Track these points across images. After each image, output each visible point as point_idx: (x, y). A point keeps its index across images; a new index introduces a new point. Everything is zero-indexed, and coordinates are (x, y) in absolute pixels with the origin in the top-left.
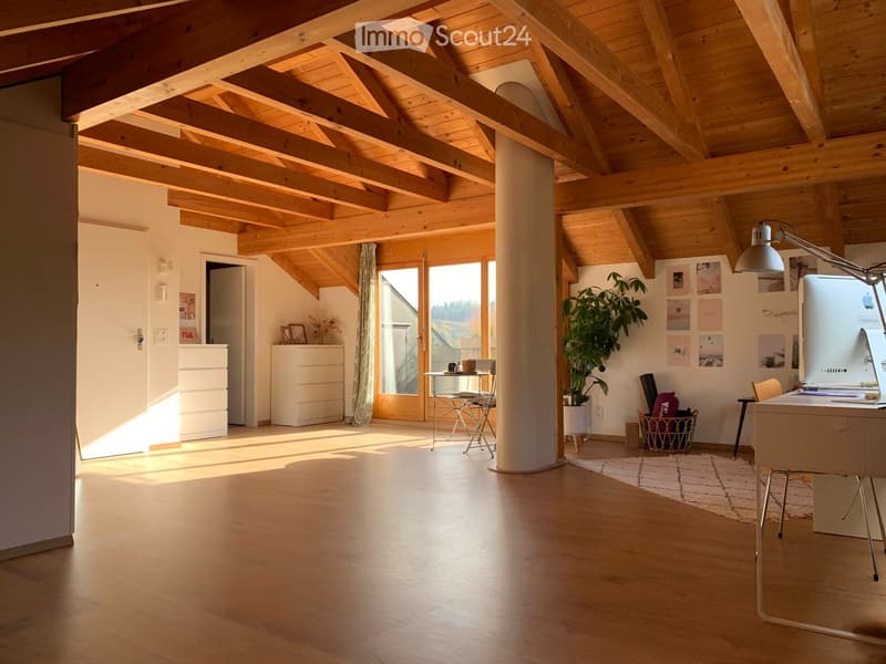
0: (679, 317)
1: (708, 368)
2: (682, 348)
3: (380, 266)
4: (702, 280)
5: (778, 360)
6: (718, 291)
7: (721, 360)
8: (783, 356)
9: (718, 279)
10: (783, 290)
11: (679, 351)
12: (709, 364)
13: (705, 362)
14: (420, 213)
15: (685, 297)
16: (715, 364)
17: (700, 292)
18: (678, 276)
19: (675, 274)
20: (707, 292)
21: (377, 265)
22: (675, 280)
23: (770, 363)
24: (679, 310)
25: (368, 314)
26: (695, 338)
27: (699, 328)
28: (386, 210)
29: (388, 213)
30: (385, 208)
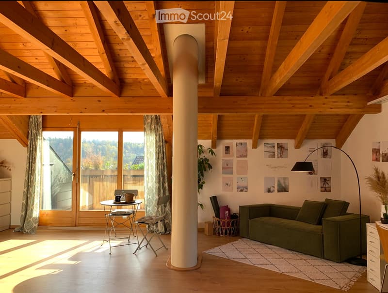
0: (228, 168)
1: (241, 192)
2: (229, 183)
3: (45, 128)
4: (238, 151)
5: (272, 189)
6: (246, 156)
7: (247, 189)
8: (274, 187)
9: (246, 151)
10: (274, 157)
11: (227, 184)
12: (242, 191)
13: (239, 190)
14: (99, 101)
15: (231, 158)
16: (244, 190)
17: (238, 157)
18: (227, 148)
19: (226, 147)
20: (241, 157)
21: (43, 127)
22: (226, 150)
23: (269, 191)
24: (227, 165)
25: (35, 158)
26: (235, 179)
27: (237, 174)
28: (72, 96)
29: (73, 98)
30: (72, 95)
